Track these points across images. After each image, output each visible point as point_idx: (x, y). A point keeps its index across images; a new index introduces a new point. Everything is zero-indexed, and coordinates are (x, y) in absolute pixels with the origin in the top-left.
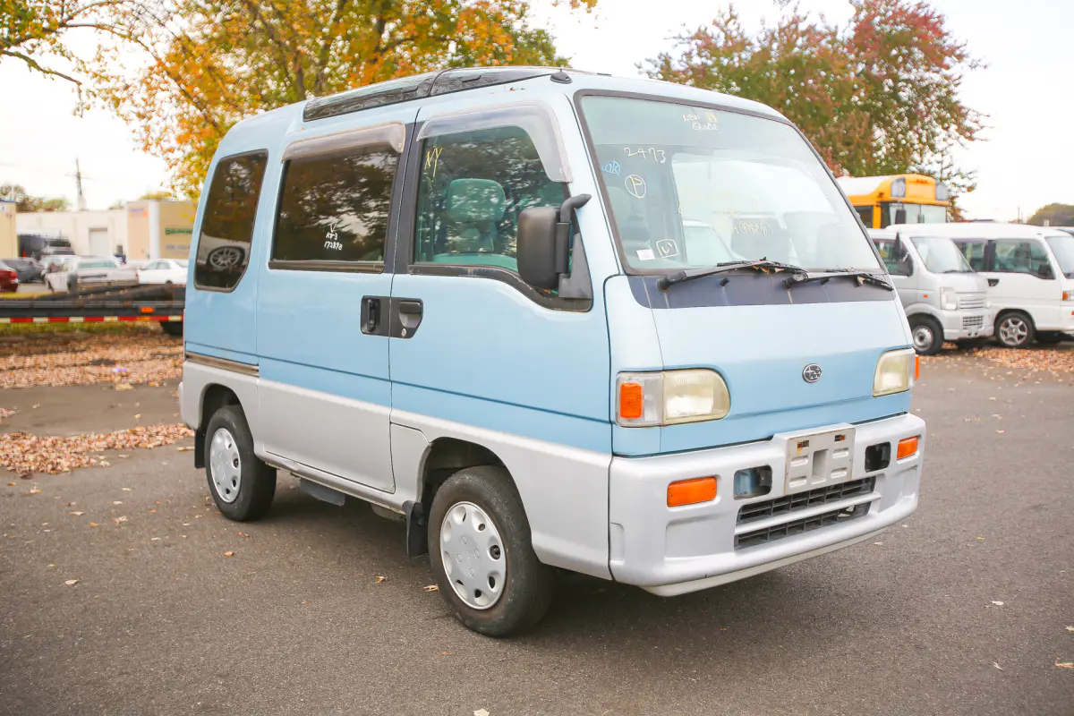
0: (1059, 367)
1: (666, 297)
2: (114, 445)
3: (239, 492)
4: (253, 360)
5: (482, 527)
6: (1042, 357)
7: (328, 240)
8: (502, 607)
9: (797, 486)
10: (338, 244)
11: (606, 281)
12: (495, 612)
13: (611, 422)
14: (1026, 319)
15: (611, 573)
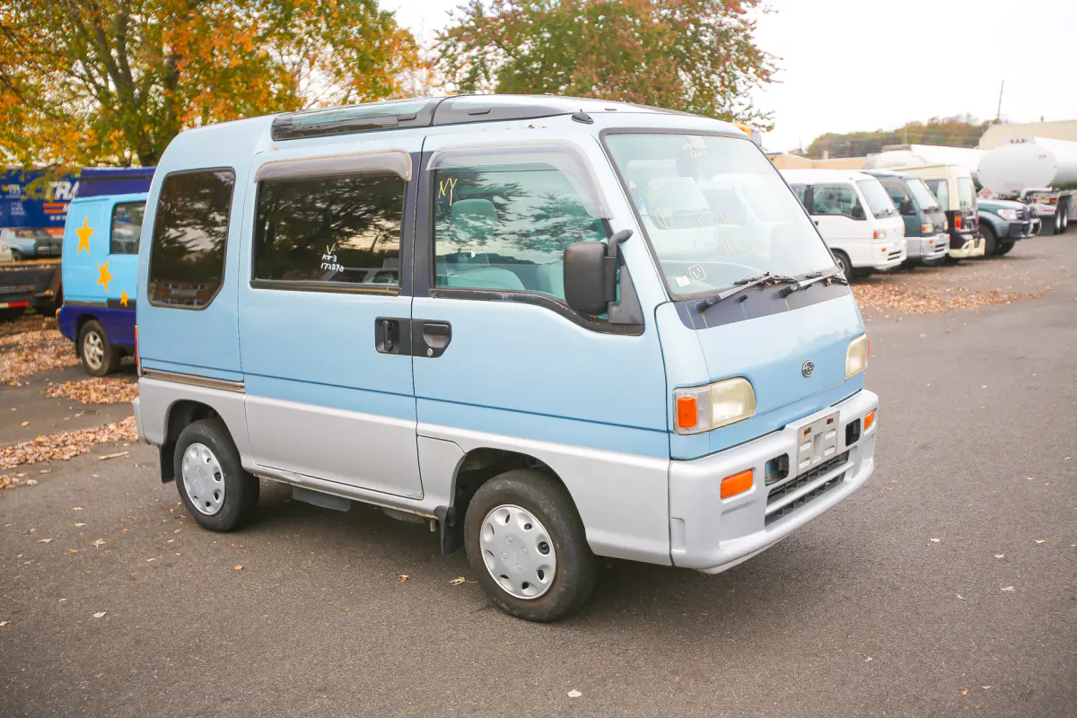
0: (880, 302)
1: (704, 317)
2: (26, 460)
3: (223, 505)
4: (239, 377)
5: (529, 526)
6: (861, 292)
7: (326, 261)
8: (554, 595)
9: (805, 466)
10: (338, 265)
11: (656, 308)
12: (545, 601)
13: (668, 432)
14: (843, 257)
15: (672, 561)
